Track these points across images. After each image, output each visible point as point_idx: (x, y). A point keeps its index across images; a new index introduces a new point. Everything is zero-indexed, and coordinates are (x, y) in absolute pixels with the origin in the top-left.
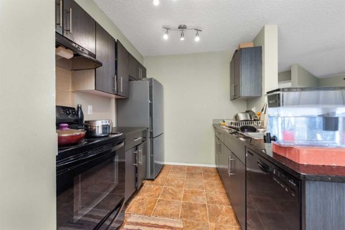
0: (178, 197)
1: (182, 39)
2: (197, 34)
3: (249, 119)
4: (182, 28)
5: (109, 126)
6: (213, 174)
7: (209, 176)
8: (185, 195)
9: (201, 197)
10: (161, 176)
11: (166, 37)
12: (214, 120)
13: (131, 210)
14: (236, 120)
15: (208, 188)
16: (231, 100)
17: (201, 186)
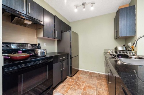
0: (81, 88)
1: (84, 10)
2: (92, 6)
3: (125, 50)
4: (84, 4)
5: (45, 52)
6: (104, 78)
7: (101, 79)
8: (85, 88)
9: (93, 91)
10: (76, 75)
11: (76, 10)
12: (104, 50)
13: (58, 90)
14: (116, 50)
15: (98, 86)
16: (115, 39)
17: (95, 84)
